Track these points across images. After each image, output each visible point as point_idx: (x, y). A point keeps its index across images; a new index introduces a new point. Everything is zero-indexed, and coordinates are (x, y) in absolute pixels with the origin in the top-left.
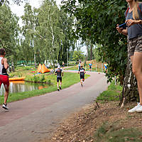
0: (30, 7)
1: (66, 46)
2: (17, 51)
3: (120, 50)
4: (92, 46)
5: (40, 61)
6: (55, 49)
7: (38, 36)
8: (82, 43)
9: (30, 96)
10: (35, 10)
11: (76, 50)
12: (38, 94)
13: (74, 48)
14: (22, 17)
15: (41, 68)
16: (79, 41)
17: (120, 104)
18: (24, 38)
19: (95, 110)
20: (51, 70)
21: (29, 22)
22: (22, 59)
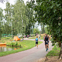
0: (9, 4)
1: (30, 26)
2: (2, 28)
3: (59, 28)
4: (44, 26)
5: (15, 34)
7: (14, 20)
9: (10, 54)
10: (12, 6)
11: (35, 28)
12: (14, 53)
13: (34, 27)
14: (5, 10)
15: (16, 38)
16: (37, 23)
17: (59, 58)
18: (6, 21)
19: (46, 61)
20: (21, 39)
21: (9, 12)
22: (5, 33)
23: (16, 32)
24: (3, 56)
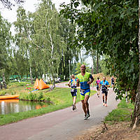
0: (23, 11)
1: (68, 57)
2: (10, 64)
4: (98, 57)
5: (36, 76)
6: (55, 61)
7: (34, 45)
8: (87, 54)
9: (26, 117)
10: (30, 15)
11: (80, 61)
12: (35, 115)
13: (77, 59)
14: (15, 23)
15: (39, 84)
16: (83, 51)
20: (51, 86)
21: (23, 29)
22: (16, 73)
23: (40, 70)
24: (12, 122)
